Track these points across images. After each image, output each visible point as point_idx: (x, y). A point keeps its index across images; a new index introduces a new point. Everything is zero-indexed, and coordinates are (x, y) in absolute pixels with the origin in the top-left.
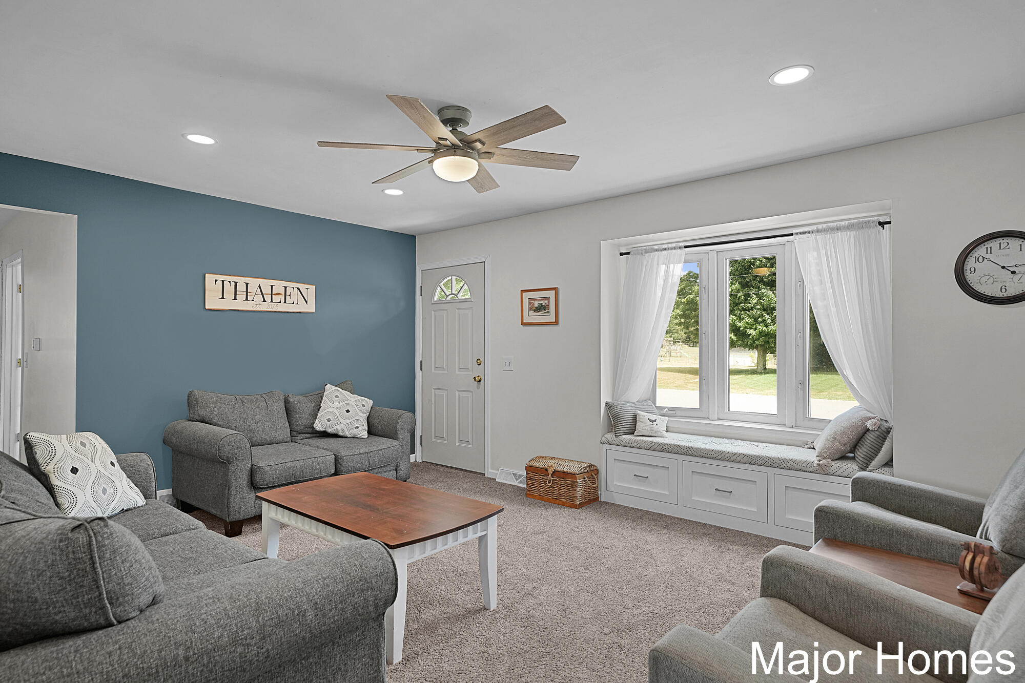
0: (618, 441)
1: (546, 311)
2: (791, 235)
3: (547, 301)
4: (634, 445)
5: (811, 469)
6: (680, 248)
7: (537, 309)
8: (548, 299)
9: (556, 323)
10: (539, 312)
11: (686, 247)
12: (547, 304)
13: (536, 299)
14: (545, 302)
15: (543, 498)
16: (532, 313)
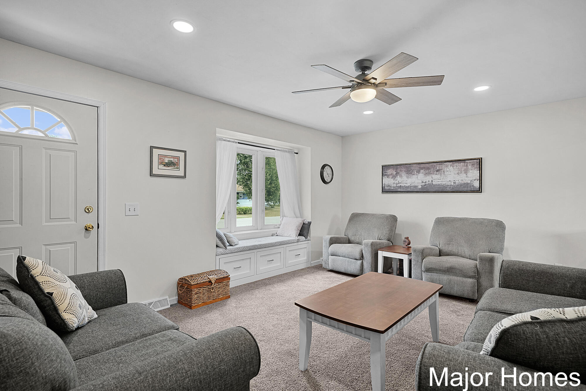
0: (227, 251)
1: (176, 167)
2: (274, 149)
3: (177, 160)
4: (236, 251)
5: (295, 242)
6: (236, 142)
7: (169, 164)
8: (178, 158)
9: (185, 177)
10: (169, 167)
11: (239, 143)
12: (177, 162)
13: (166, 156)
14: (175, 160)
15: (207, 303)
16: (161, 167)
